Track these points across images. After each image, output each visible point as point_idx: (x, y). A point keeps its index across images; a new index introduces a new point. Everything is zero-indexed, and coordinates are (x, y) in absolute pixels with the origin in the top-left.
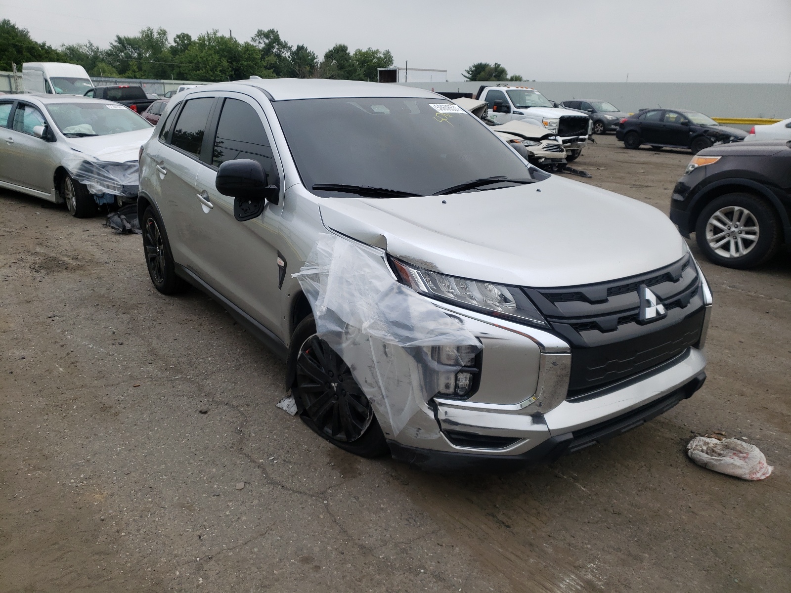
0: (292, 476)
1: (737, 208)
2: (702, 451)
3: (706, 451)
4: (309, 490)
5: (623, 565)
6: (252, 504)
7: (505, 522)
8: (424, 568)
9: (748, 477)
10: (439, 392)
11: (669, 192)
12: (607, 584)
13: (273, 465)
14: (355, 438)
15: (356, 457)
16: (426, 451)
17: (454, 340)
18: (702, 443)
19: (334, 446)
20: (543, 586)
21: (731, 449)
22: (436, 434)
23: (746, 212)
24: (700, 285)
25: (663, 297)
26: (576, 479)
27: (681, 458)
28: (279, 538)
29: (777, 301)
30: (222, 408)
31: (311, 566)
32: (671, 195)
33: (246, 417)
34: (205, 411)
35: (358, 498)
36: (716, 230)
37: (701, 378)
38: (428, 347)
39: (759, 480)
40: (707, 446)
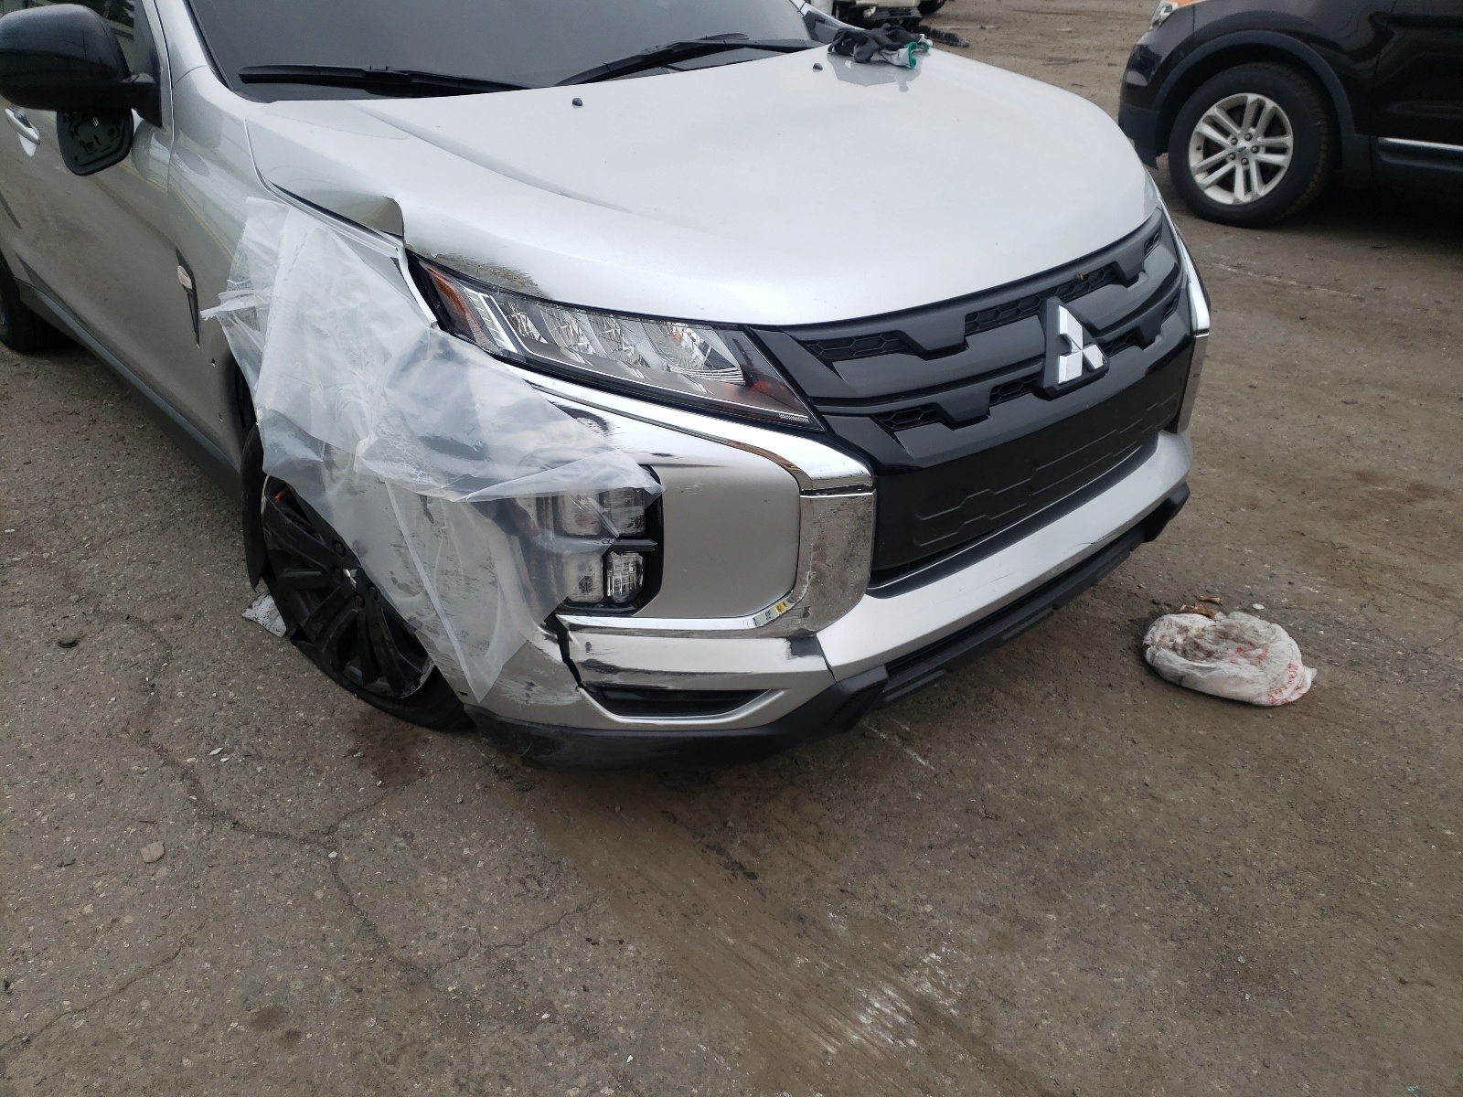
0: (261, 794)
1: (1252, 97)
2: (1174, 649)
3: (1183, 648)
4: (298, 828)
5: (1000, 949)
6: (153, 879)
7: (746, 865)
8: (549, 1006)
9: (1264, 700)
10: (568, 601)
11: (1117, 72)
12: (963, 1003)
13: (218, 768)
14: (409, 690)
15: (417, 729)
16: (553, 730)
17: (586, 478)
18: (1174, 630)
19: (370, 707)
20: (821, 1026)
21: (1234, 640)
22: (571, 694)
23: (1270, 104)
24: (1184, 286)
25: (1100, 327)
26: (906, 739)
27: (1130, 667)
28: (207, 965)
29: (1321, 292)
30: (116, 628)
31: (279, 1033)
32: (1121, 78)
33: (170, 647)
34: (70, 641)
35: (413, 836)
36: (1209, 147)
37: (1177, 499)
38: (527, 499)
39: (1287, 705)
40: (1184, 636)
